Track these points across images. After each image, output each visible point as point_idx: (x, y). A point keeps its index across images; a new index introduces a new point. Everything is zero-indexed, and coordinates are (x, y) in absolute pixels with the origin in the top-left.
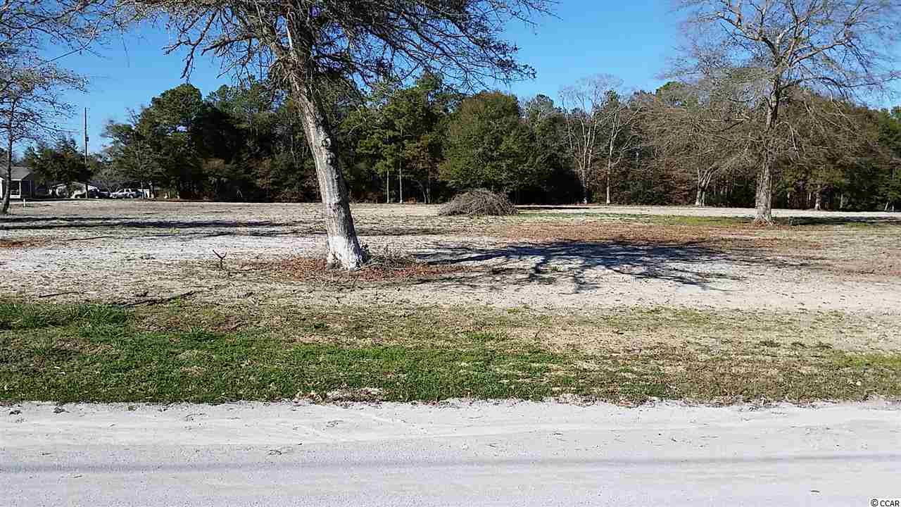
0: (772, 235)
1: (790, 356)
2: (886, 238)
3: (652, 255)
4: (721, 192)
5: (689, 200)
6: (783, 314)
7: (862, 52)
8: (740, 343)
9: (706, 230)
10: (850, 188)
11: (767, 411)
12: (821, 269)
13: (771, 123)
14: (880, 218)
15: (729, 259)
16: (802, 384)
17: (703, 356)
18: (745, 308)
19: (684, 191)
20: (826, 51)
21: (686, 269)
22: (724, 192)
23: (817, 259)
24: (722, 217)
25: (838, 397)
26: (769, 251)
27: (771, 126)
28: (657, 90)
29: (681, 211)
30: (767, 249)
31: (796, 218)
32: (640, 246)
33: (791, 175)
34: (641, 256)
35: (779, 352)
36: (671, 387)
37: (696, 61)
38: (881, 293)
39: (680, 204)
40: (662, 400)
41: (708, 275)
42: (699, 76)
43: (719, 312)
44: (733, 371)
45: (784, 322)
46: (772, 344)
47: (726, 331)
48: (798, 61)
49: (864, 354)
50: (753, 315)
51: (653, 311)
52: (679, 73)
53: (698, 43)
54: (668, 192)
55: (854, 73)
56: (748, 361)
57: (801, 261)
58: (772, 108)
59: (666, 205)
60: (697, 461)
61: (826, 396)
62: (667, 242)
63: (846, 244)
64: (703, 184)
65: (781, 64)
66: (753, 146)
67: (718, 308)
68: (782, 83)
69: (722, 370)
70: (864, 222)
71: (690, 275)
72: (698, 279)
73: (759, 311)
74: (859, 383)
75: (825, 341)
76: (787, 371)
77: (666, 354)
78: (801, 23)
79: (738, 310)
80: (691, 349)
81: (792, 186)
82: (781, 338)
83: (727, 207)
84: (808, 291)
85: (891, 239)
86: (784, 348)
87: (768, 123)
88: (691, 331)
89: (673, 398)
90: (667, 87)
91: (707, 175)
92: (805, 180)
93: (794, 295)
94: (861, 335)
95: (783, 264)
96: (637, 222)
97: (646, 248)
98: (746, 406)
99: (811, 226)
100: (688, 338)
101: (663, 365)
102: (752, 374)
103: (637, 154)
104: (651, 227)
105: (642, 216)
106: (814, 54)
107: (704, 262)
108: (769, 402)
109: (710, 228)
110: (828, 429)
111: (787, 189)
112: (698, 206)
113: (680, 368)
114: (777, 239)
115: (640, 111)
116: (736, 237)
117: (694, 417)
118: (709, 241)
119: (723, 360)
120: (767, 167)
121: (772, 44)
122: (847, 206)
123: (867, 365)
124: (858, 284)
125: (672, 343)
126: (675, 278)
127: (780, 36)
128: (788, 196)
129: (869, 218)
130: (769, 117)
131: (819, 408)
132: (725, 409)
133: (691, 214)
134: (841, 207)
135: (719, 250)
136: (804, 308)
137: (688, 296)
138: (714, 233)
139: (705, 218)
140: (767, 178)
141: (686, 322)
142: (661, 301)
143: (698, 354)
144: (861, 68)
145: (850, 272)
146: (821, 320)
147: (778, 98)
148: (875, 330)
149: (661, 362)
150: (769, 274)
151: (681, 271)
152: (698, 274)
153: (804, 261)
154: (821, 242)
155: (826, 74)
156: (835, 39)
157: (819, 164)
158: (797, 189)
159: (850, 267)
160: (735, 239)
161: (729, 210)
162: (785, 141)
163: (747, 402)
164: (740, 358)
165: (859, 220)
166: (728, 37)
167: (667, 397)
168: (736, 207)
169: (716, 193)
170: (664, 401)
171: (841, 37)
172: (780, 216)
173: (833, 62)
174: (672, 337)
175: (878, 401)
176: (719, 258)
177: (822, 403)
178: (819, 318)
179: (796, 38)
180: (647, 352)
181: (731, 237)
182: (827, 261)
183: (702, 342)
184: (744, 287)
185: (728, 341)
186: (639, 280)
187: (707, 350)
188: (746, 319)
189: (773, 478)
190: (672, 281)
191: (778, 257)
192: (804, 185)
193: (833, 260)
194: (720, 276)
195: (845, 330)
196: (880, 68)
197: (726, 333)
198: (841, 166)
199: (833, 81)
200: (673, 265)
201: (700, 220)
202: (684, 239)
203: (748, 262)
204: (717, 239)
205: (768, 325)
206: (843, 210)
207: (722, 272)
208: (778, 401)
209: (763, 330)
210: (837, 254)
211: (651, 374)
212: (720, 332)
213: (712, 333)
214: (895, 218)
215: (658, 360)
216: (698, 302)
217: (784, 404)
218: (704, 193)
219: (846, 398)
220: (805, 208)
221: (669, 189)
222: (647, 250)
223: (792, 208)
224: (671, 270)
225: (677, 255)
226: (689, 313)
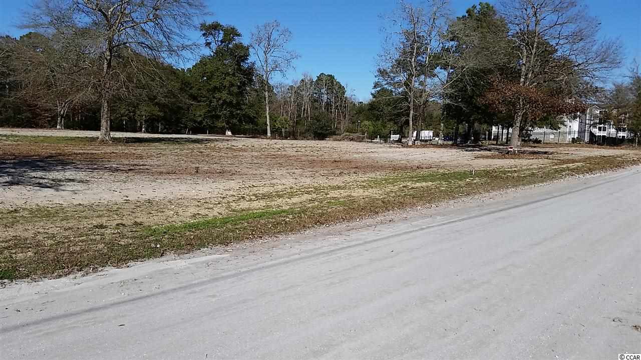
0: (110, 150)
1: (114, 234)
2: (185, 151)
3: (17, 167)
4: (76, 119)
5: (52, 125)
6: (113, 204)
7: (165, 29)
8: (78, 228)
9: (63, 147)
10: (164, 118)
11: (95, 275)
12: (142, 172)
13: (107, 71)
14: (182, 138)
15: (77, 168)
16: (120, 252)
17: (50, 242)
18: (85, 203)
19: (48, 117)
20: (142, 25)
21: (43, 177)
22: (78, 119)
23: (140, 166)
24: (76, 137)
25: (144, 257)
26: (107, 161)
27: (107, 73)
28: (21, 37)
29: (44, 133)
30: (106, 160)
31: (129, 138)
32: (7, 160)
33: (124, 108)
34: (7, 168)
35: (107, 231)
36: (21, 269)
37: (48, 19)
38: (179, 186)
39: (45, 127)
40: (12, 281)
41: (60, 181)
42: (52, 31)
43: (65, 207)
44: (71, 250)
45: (112, 210)
46: (101, 226)
47: (69, 221)
48: (124, 29)
49: (163, 226)
50: (91, 207)
51: (12, 211)
52: (36, 26)
53: (50, 5)
54: (35, 118)
55: (161, 42)
56: (82, 241)
57: (130, 167)
58: (107, 60)
59: (34, 128)
60: (36, 323)
61: (136, 258)
62: (31, 156)
63: (160, 155)
64: (62, 113)
65: (112, 30)
66: (95, 87)
67: (65, 204)
68: (113, 43)
69: (63, 250)
70: (173, 141)
71: (46, 181)
72: (52, 184)
73: (95, 204)
74: (158, 246)
75: (138, 220)
76: (111, 245)
77: (19, 244)
78: (125, 2)
79: (80, 204)
80: (40, 237)
81: (126, 116)
82: (109, 221)
83: (81, 130)
84: (132, 187)
85: (188, 152)
86: (111, 228)
87: (105, 71)
88: (42, 224)
89: (22, 277)
90: (29, 36)
91: (64, 106)
92: (134, 112)
93: (121, 191)
94: (162, 214)
95: (117, 170)
96: (7, 141)
97: (12, 161)
98: (79, 274)
99: (138, 144)
100: (38, 230)
101: (15, 253)
102: (85, 250)
103: (7, 87)
104: (19, 144)
105: (12, 136)
106: (135, 26)
107: (58, 171)
108: (96, 268)
109: (66, 145)
110: (136, 280)
111: (123, 118)
112: (59, 129)
113: (30, 254)
114: (114, 153)
115: (6, 52)
116: (85, 151)
117: (38, 289)
118: (64, 155)
119: (63, 243)
120: (106, 101)
121: (106, 15)
122: (163, 130)
123: (164, 233)
124: (166, 181)
125: (26, 234)
126: (34, 184)
127: (111, 10)
128: (124, 123)
129: (176, 138)
130: (105, 66)
131: (131, 267)
132: (63, 279)
133: (53, 135)
134: (160, 131)
135: (71, 161)
136: (127, 199)
137: (44, 197)
138: (70, 149)
139: (63, 137)
140: (106, 110)
141: (39, 217)
142: (20, 203)
143: (45, 241)
144: (164, 40)
145: (161, 173)
146: (138, 207)
147: (111, 53)
148: (173, 209)
149: (14, 251)
150: (106, 177)
151: (40, 178)
152: (53, 180)
153: (131, 168)
154: (144, 154)
155: (143, 40)
156: (147, 17)
157: (141, 101)
158: (130, 118)
159: (162, 170)
160: (84, 153)
161: (82, 132)
162: (117, 84)
163: (80, 271)
164: (77, 239)
165: (169, 139)
166: (74, 5)
167: (16, 278)
168: (87, 130)
169: (73, 119)
170: (14, 281)
171: (151, 17)
172: (118, 137)
173: (147, 33)
174: (26, 230)
175: (170, 255)
176: (70, 167)
177: (134, 263)
178: (138, 205)
179: (122, 13)
180: (3, 245)
181: (81, 151)
182: (147, 167)
183: (50, 231)
184: (86, 188)
185: (70, 228)
186: (3, 187)
187: (53, 236)
188: (85, 210)
189: (93, 323)
190: (31, 187)
191: (114, 165)
192: (134, 115)
193: (151, 166)
194: (71, 180)
195: (153, 212)
196: (176, 41)
197: (69, 223)
198: (157, 104)
199: (147, 45)
200: (33, 174)
201: (59, 140)
202: (45, 153)
203: (92, 169)
204: (70, 153)
205: (101, 213)
206: (161, 133)
207: (71, 177)
208: (103, 267)
209: (98, 217)
210: (154, 162)
211: (3, 262)
212: (64, 223)
213: (58, 224)
214: (191, 138)
215: (11, 249)
216: (50, 201)
217: (107, 268)
218: (63, 119)
219: (149, 257)
220: (135, 131)
221: (36, 115)
222: (14, 163)
223: (127, 131)
224: (31, 178)
225: (38, 166)
226: (43, 209)
